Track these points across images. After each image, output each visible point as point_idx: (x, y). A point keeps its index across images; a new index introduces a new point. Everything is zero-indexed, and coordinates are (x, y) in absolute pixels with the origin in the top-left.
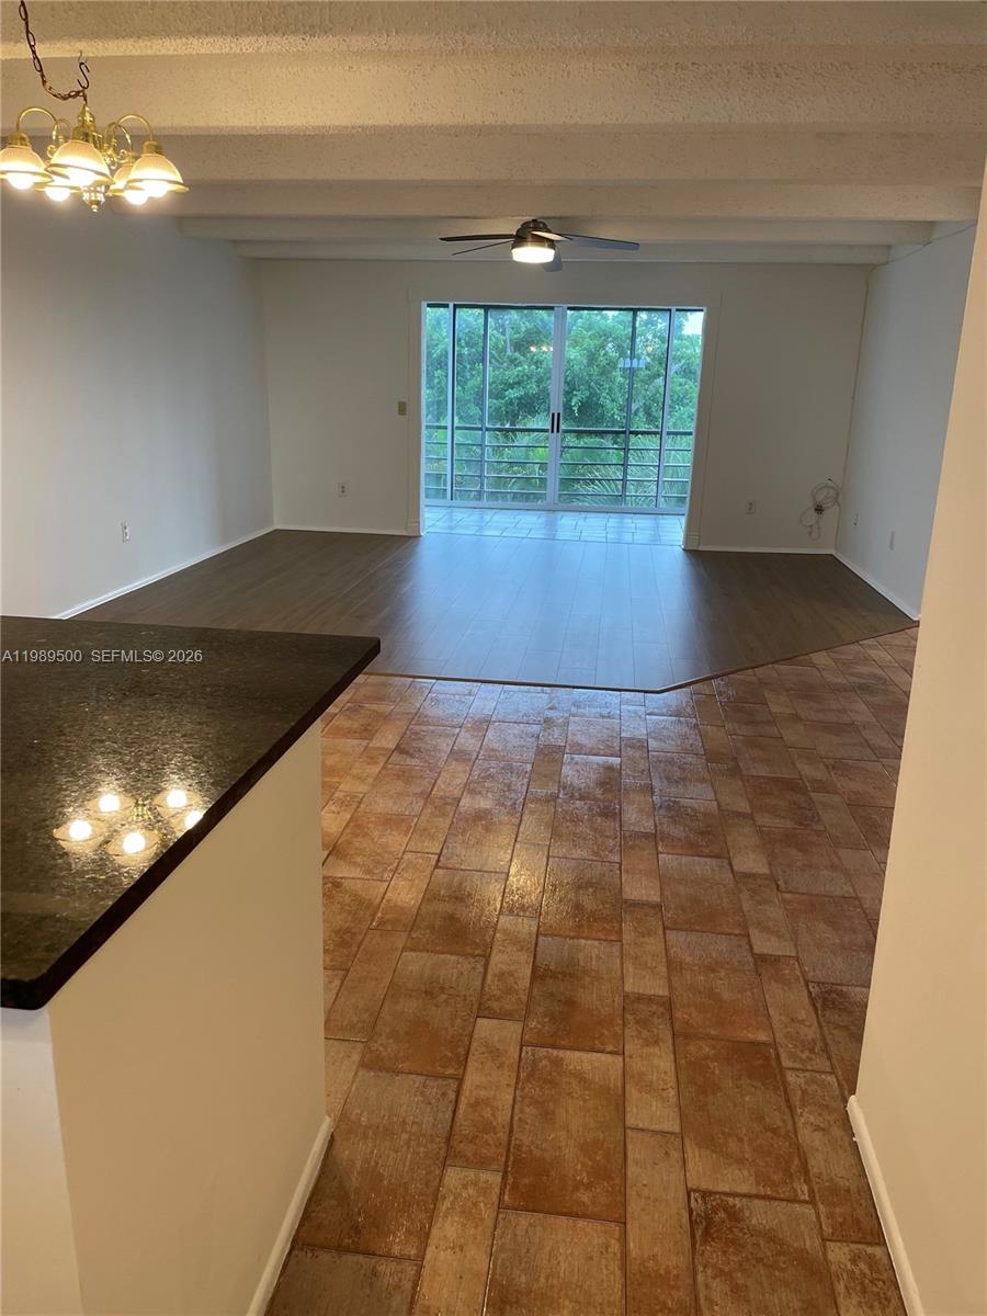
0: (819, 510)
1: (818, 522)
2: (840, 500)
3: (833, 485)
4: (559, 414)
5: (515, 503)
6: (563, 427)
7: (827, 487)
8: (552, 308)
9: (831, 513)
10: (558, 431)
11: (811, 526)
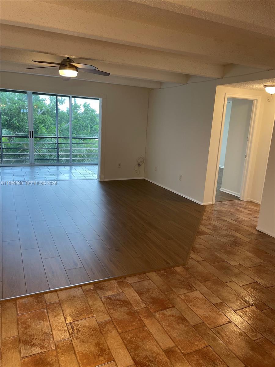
0: (139, 165)
1: (139, 169)
2: (144, 162)
3: (143, 157)
4: (32, 131)
5: (15, 164)
6: (34, 136)
7: (141, 158)
8: (26, 93)
9: (143, 166)
10: (32, 137)
11: (137, 170)
